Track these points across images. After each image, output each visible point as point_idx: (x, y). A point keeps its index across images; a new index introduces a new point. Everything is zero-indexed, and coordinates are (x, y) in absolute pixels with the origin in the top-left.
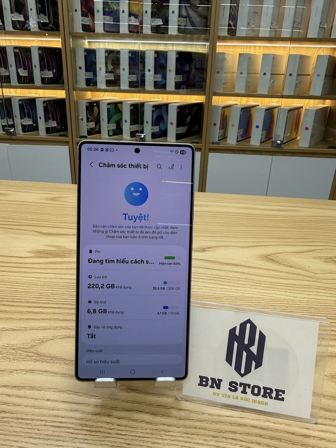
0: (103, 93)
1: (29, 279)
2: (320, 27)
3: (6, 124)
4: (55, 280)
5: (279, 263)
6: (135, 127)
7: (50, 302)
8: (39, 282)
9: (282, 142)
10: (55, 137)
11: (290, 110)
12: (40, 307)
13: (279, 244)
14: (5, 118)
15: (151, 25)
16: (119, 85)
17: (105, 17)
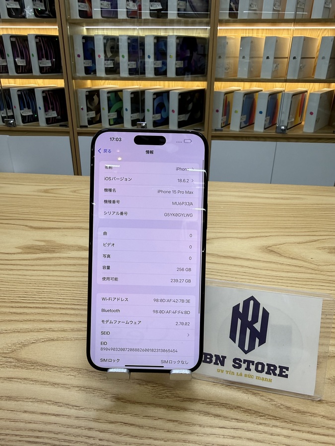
0: (103, 81)
1: (14, 276)
2: (324, 7)
3: (6, 115)
4: (42, 278)
5: (280, 255)
6: (136, 116)
7: (35, 301)
8: (25, 280)
9: (286, 127)
10: (55, 127)
11: (294, 95)
12: (24, 307)
13: (280, 234)
14: (5, 110)
15: (150, 10)
16: (119, 73)
17: (102, 2)
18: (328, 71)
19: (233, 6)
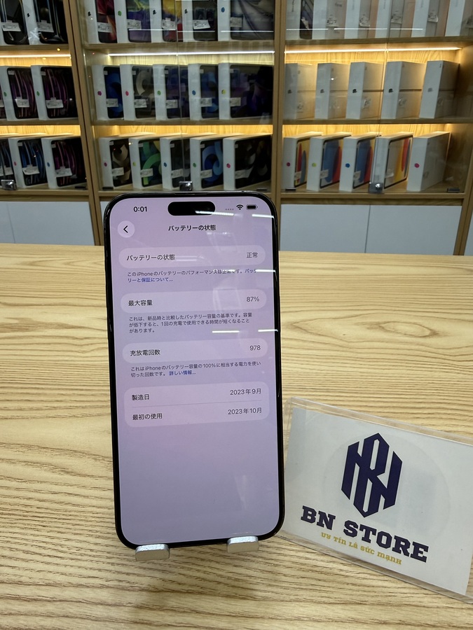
2: (428, 22)
3: (2, 175)
6: (179, 173)
9: (383, 185)
10: (70, 190)
11: (392, 141)
13: (315, 309)
14: (2, 167)
15: (194, 30)
16: (154, 116)
17: (130, 20)
18: (437, 107)
19: (306, 23)
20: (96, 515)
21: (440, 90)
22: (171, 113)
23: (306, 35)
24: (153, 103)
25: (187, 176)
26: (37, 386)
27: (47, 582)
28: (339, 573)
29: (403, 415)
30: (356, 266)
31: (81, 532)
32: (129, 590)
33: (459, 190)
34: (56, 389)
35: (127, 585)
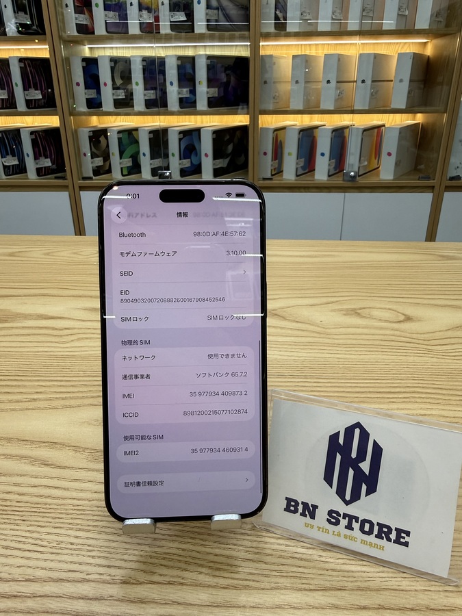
0: (114, 117)
2: (398, 14)
5: (284, 318)
6: (158, 162)
9: (357, 173)
10: (49, 180)
11: (365, 130)
15: (171, 22)
16: (133, 106)
17: (107, 12)
18: (408, 97)
19: (280, 15)
20: (76, 508)
21: (410, 81)
22: (150, 104)
23: (281, 27)
24: (132, 94)
25: (166, 165)
26: (17, 378)
27: (27, 577)
28: (318, 559)
29: (379, 400)
30: (333, 253)
31: (62, 525)
32: (109, 583)
33: (430, 178)
34: (36, 381)
35: (108, 578)
